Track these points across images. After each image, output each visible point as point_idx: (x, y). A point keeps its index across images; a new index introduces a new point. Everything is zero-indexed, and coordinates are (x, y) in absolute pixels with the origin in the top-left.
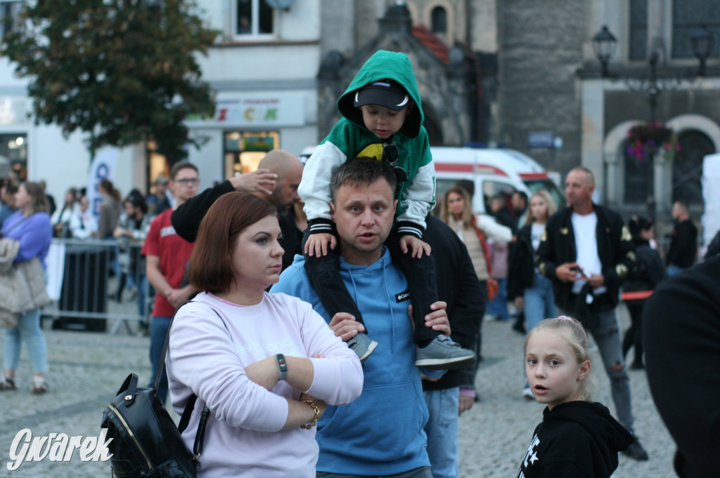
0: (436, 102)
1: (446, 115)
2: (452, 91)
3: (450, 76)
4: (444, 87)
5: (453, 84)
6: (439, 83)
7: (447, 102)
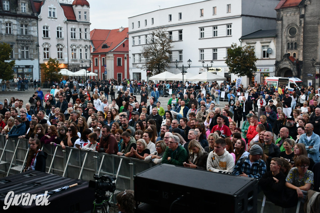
0: (292, 69)
1: (293, 71)
2: (294, 67)
3: (294, 65)
4: (293, 67)
5: (294, 66)
6: (292, 66)
7: (293, 69)
